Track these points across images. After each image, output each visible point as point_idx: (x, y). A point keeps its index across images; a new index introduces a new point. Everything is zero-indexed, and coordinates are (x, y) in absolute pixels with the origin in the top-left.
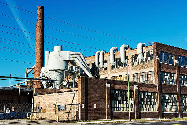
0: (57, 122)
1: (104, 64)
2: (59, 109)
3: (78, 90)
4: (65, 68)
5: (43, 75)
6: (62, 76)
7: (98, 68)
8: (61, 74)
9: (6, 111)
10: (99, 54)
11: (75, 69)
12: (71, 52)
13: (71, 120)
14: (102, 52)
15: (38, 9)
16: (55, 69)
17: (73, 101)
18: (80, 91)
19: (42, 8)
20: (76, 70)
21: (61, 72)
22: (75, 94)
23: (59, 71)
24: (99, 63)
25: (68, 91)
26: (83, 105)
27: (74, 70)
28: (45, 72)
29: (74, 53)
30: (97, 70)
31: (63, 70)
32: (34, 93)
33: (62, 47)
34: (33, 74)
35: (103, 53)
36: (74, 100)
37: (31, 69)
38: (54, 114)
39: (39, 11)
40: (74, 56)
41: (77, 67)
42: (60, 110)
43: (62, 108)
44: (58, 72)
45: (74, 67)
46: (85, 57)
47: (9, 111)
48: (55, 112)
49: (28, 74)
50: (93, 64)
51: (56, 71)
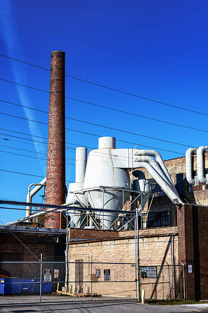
0: (143, 302)
1: (205, 176)
2: (144, 275)
3: (177, 234)
4: (123, 186)
5: (76, 199)
6: (117, 201)
7: (192, 185)
8: (115, 197)
9: (45, 279)
10: (193, 154)
11: (143, 186)
12: (135, 151)
13: (161, 298)
14: (201, 151)
15: (52, 57)
16: (104, 188)
17: (165, 257)
18: (182, 235)
19: (62, 56)
20: (146, 190)
21: (115, 193)
22: (170, 241)
23: (112, 192)
24: (194, 173)
25: (152, 236)
26: (190, 266)
27: (142, 190)
28: (78, 193)
29: (143, 151)
30: (190, 188)
31: (119, 190)
32: (68, 238)
33: (114, 140)
34: (43, 196)
35: (204, 152)
36: (169, 256)
37: (38, 187)
38: (134, 286)
39: (55, 62)
40: (143, 158)
41: (147, 181)
42: (146, 277)
43: (149, 272)
44: (109, 193)
45: (141, 182)
46: (164, 161)
47: (51, 279)
48: (136, 281)
49: (32, 196)
50: (180, 177)
51: (105, 192)
